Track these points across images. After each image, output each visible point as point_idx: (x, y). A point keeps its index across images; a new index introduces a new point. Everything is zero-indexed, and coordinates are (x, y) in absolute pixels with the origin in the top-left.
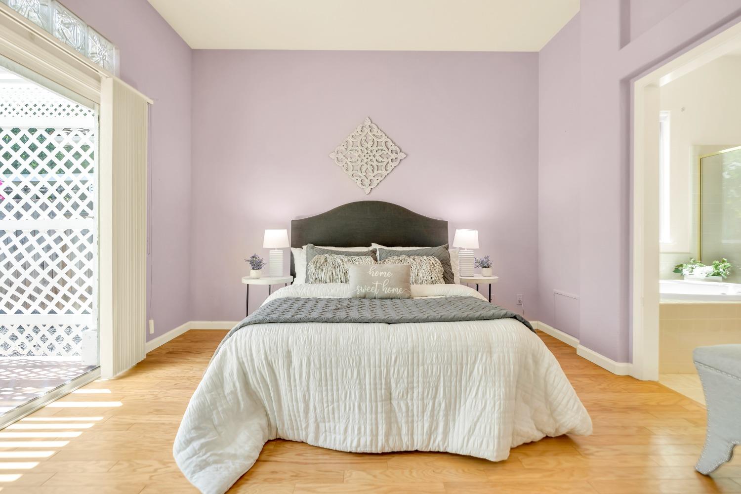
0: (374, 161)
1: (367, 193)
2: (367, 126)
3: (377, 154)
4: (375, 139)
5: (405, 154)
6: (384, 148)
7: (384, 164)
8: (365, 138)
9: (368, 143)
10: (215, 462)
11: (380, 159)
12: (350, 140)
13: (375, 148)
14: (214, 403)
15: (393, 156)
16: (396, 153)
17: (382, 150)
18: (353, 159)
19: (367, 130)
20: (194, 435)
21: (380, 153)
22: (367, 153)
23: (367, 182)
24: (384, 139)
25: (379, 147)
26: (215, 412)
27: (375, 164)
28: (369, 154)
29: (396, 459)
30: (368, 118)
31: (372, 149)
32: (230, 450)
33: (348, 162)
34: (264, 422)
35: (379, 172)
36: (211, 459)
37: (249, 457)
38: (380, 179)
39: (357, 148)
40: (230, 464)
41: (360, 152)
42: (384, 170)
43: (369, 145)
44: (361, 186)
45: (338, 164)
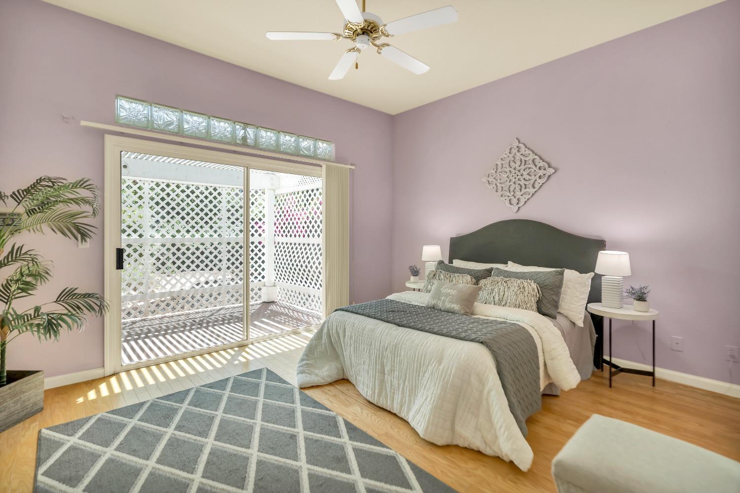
0: (522, 179)
1: (515, 212)
2: (515, 147)
3: (525, 173)
4: (522, 158)
5: (554, 169)
6: (532, 166)
7: (532, 182)
8: (513, 159)
9: (515, 163)
10: (308, 373)
11: (528, 177)
12: (499, 163)
13: (523, 167)
14: (316, 346)
15: (541, 173)
16: (545, 169)
17: (529, 168)
18: (502, 181)
19: (514, 151)
20: (305, 358)
21: (528, 171)
22: (515, 173)
23: (514, 201)
24: (532, 156)
25: (526, 166)
26: (316, 351)
27: (522, 183)
28: (517, 174)
29: (385, 413)
30: (515, 139)
31: (520, 168)
32: (317, 372)
33: (498, 184)
34: (339, 366)
35: (527, 190)
36: (307, 371)
37: (323, 378)
38: (528, 197)
39: (505, 170)
40: (313, 377)
41: (508, 173)
42: (531, 187)
43: (517, 165)
44: (509, 205)
45: (489, 187)
